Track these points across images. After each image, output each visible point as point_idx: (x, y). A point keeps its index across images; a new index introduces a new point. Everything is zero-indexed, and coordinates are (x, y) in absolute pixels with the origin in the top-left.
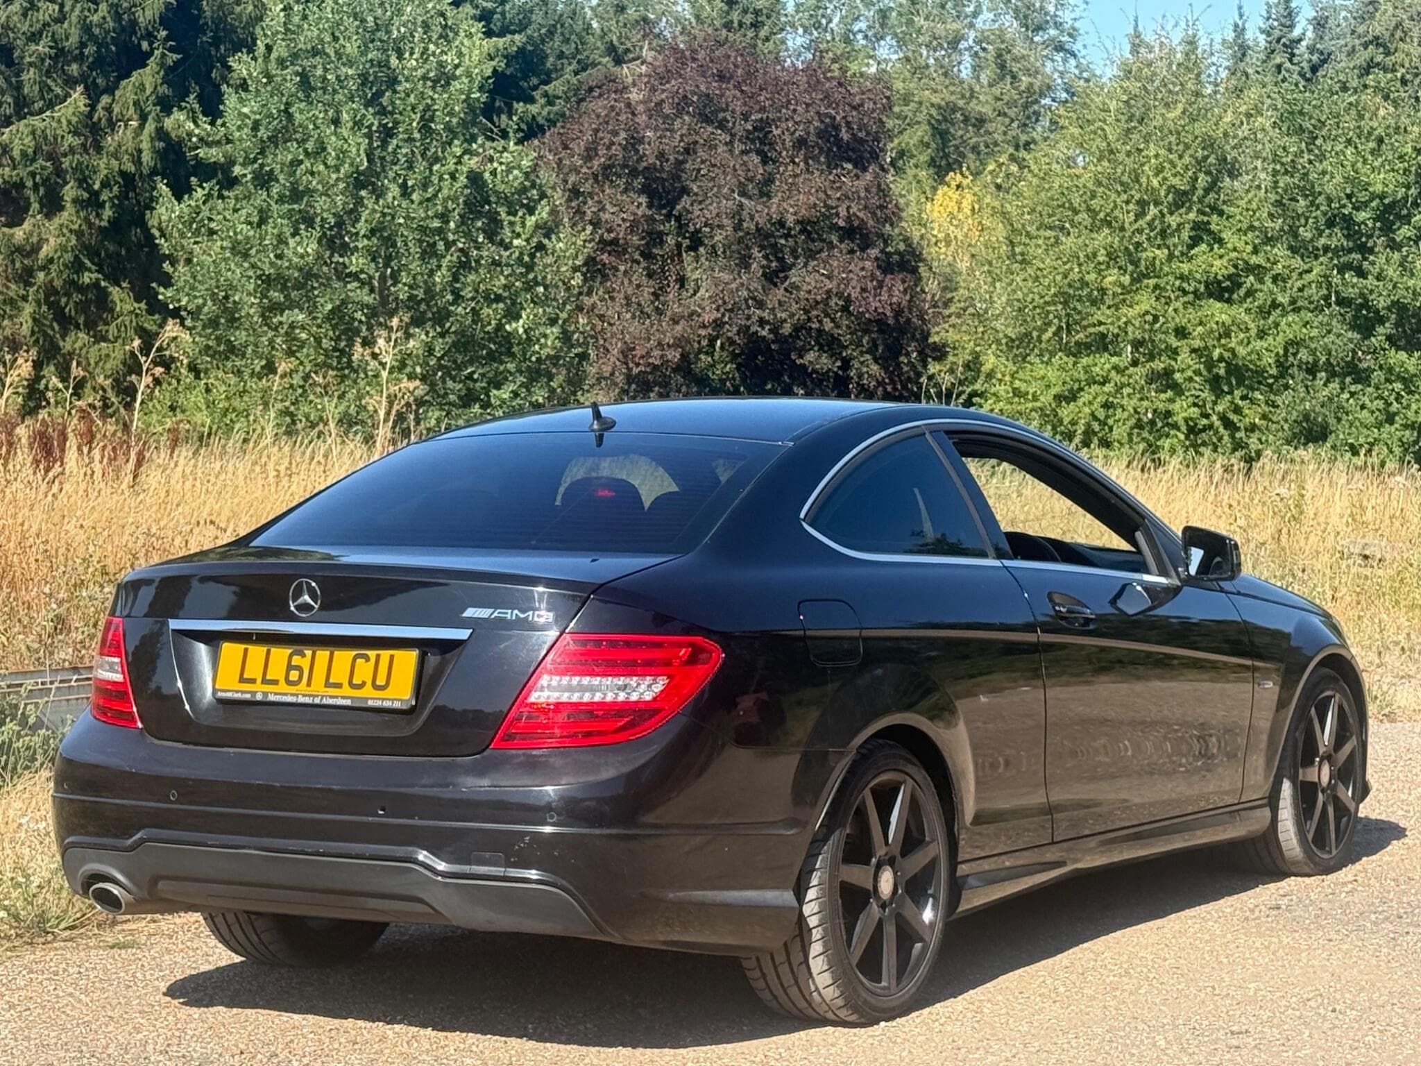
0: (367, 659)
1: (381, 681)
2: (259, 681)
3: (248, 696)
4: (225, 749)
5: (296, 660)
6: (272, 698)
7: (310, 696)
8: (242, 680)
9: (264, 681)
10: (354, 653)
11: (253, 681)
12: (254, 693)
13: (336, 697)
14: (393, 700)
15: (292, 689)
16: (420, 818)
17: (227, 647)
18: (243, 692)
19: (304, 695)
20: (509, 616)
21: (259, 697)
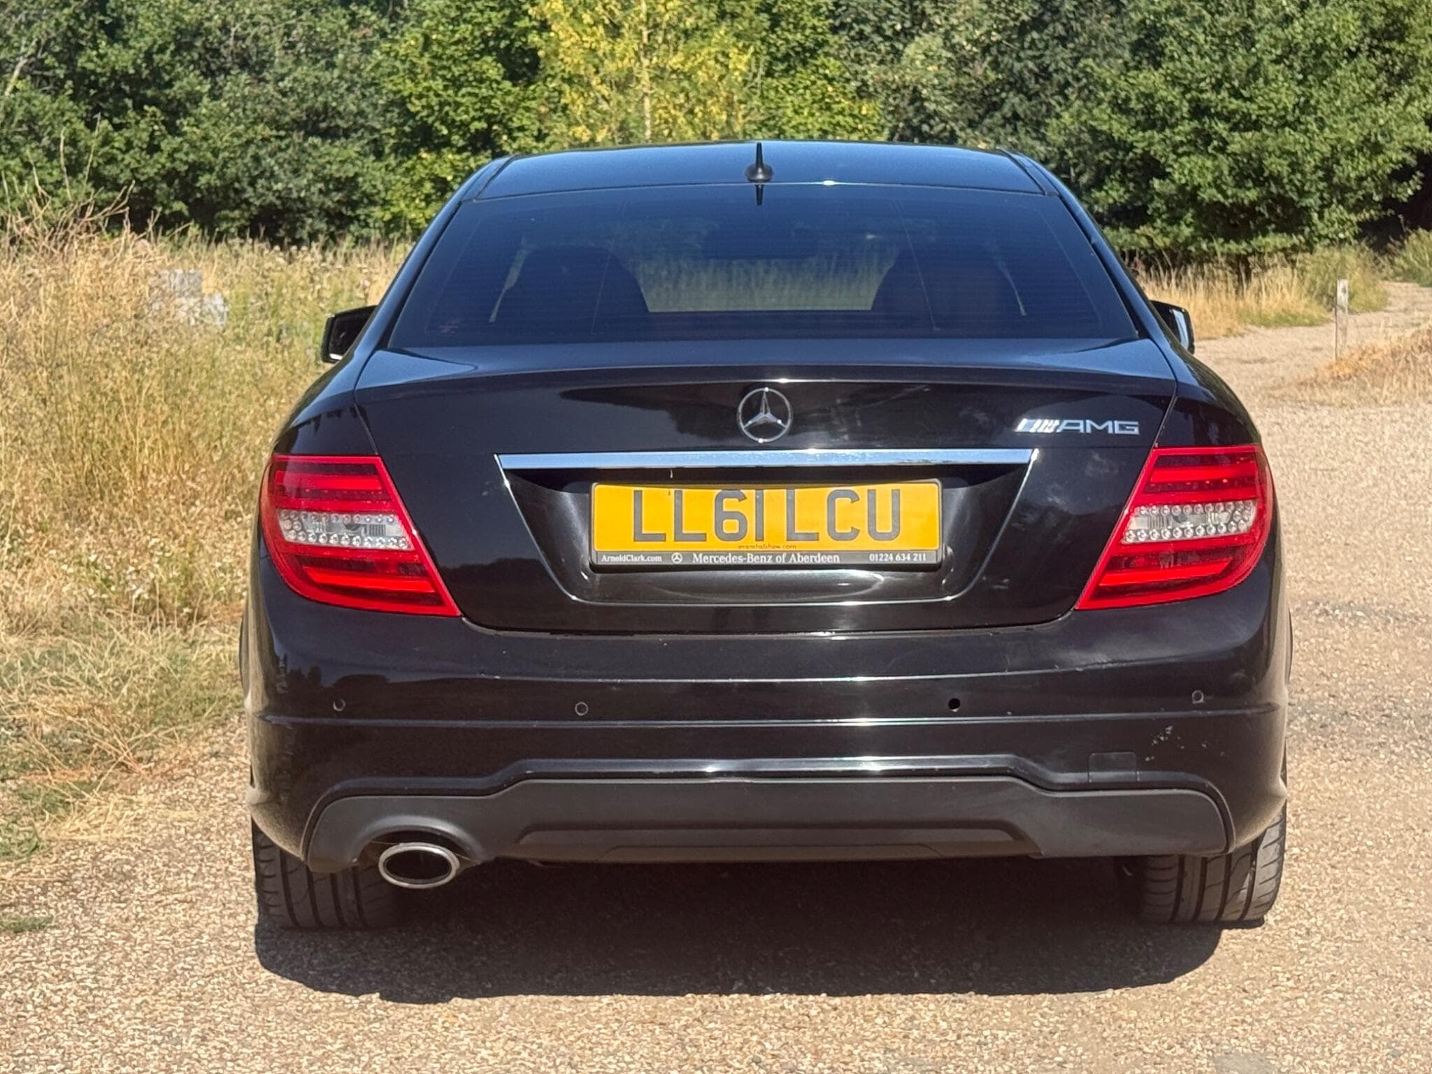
0: (855, 497)
1: (884, 526)
2: (671, 536)
3: (657, 560)
4: (637, 637)
5: (730, 504)
6: (698, 560)
7: (766, 554)
8: (639, 536)
9: (679, 536)
10: (831, 490)
11: (661, 537)
12: (668, 555)
13: (814, 553)
14: (912, 552)
15: (733, 546)
16: (1014, 714)
17: (599, 491)
18: (646, 554)
19: (755, 554)
20: (1081, 428)
21: (677, 560)
